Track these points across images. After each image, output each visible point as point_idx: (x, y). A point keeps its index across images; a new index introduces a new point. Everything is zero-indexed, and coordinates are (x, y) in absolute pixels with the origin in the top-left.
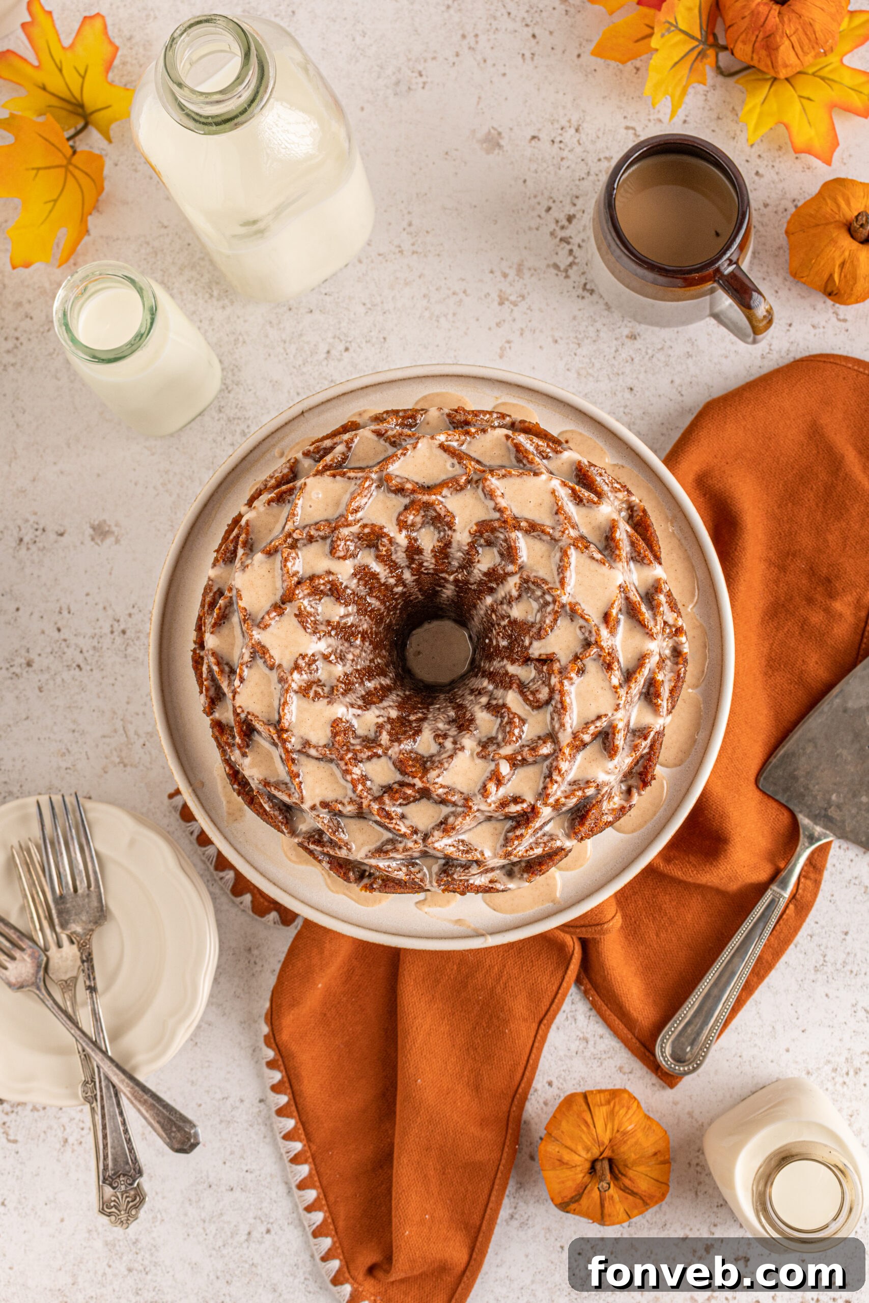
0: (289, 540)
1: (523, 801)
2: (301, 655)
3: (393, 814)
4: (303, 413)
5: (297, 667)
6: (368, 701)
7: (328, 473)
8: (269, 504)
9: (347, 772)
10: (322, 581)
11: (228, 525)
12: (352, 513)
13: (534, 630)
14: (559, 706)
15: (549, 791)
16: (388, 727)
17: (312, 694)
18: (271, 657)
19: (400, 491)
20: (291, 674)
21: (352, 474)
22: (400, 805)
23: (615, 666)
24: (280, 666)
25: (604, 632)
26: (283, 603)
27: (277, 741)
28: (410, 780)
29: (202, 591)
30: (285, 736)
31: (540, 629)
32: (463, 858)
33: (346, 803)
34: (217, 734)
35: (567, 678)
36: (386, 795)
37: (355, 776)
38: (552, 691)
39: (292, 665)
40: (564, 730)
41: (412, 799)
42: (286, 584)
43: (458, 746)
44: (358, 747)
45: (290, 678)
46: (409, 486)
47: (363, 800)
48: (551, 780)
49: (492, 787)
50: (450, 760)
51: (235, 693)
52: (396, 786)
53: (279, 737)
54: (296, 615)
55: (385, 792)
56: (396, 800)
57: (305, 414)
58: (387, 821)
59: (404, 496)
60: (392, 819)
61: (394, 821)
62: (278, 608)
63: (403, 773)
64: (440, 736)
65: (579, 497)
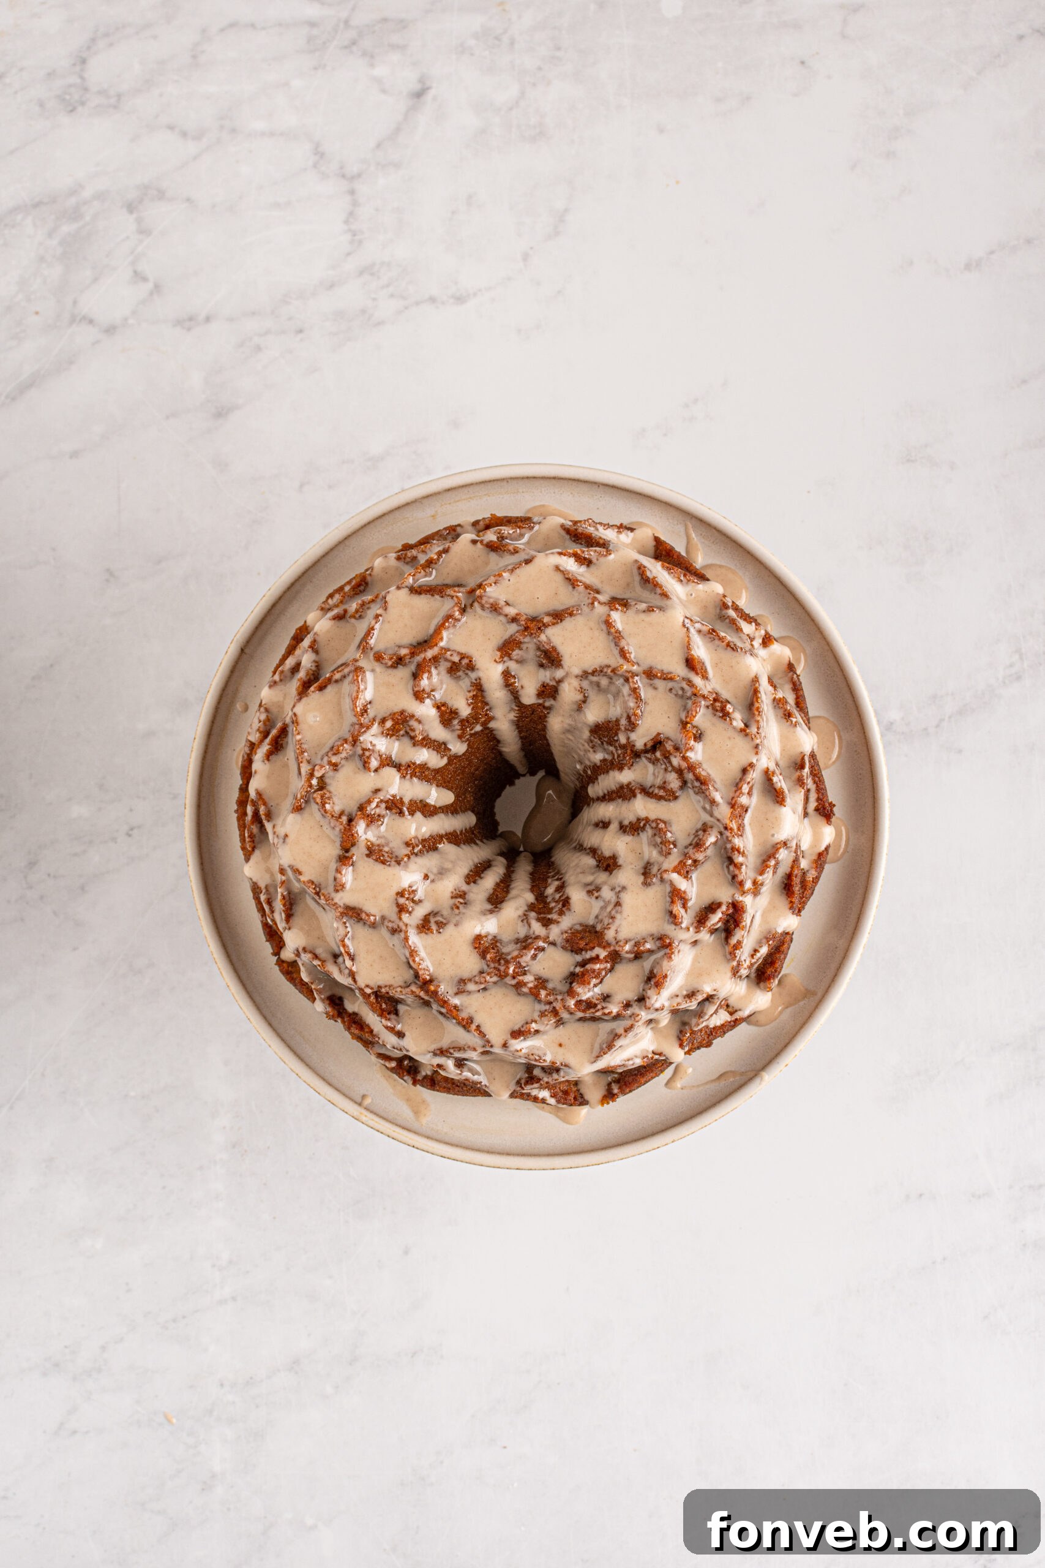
0: (314, 782)
1: (719, 905)
2: (398, 894)
3: (594, 1001)
4: (242, 650)
5: (401, 909)
6: (496, 901)
7: (312, 689)
8: (268, 760)
9: (519, 986)
10: (374, 805)
11: (236, 811)
12: (362, 715)
13: (623, 722)
14: (697, 784)
15: (740, 878)
16: (533, 914)
17: (434, 927)
18: (368, 915)
19: (399, 661)
20: (400, 919)
21: (337, 676)
22: (595, 986)
23: (729, 708)
24: (383, 918)
25: (698, 680)
26: (347, 851)
27: (426, 998)
28: (589, 955)
29: (251, 895)
30: (432, 988)
31: (629, 718)
32: (693, 1005)
33: (537, 1018)
34: (357, 1032)
35: (687, 750)
36: (574, 984)
37: (531, 985)
38: (680, 772)
39: (396, 909)
40: (718, 805)
41: (603, 973)
42: (337, 829)
43: (618, 889)
44: (516, 953)
45: (401, 924)
46: (404, 652)
47: (554, 1004)
48: (736, 865)
49: (678, 909)
50: (618, 908)
51: (352, 975)
52: (578, 970)
53: (427, 992)
54: (368, 856)
55: (571, 983)
56: (589, 983)
57: (246, 651)
58: (592, 1010)
59: (405, 665)
60: (595, 1005)
61: (599, 1007)
62: (344, 858)
63: (577, 951)
64: (593, 890)
65: (585, 559)
